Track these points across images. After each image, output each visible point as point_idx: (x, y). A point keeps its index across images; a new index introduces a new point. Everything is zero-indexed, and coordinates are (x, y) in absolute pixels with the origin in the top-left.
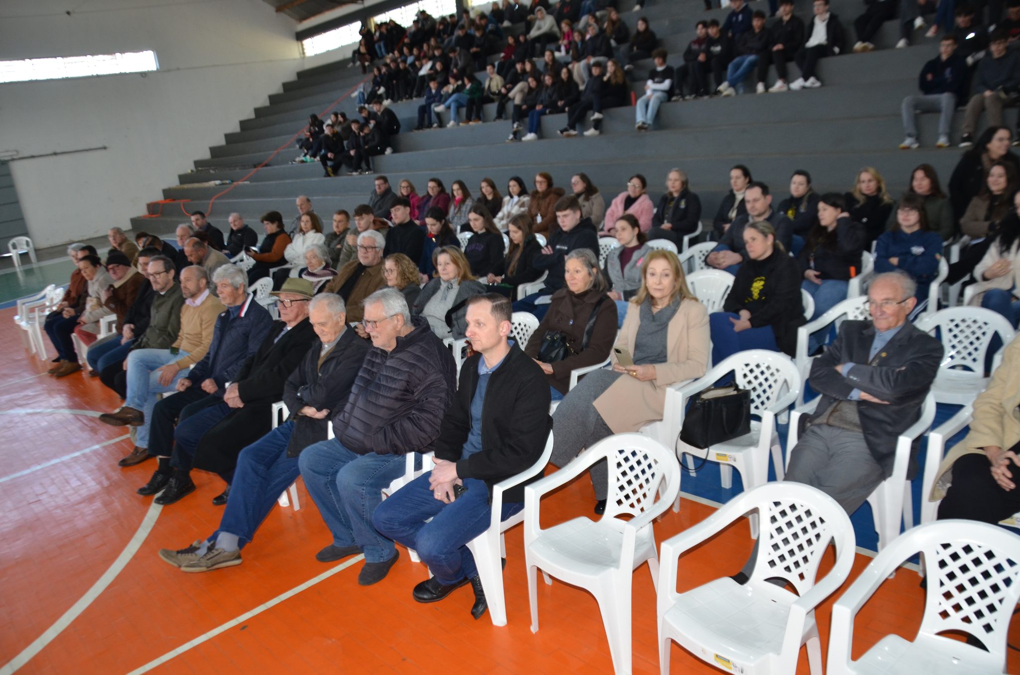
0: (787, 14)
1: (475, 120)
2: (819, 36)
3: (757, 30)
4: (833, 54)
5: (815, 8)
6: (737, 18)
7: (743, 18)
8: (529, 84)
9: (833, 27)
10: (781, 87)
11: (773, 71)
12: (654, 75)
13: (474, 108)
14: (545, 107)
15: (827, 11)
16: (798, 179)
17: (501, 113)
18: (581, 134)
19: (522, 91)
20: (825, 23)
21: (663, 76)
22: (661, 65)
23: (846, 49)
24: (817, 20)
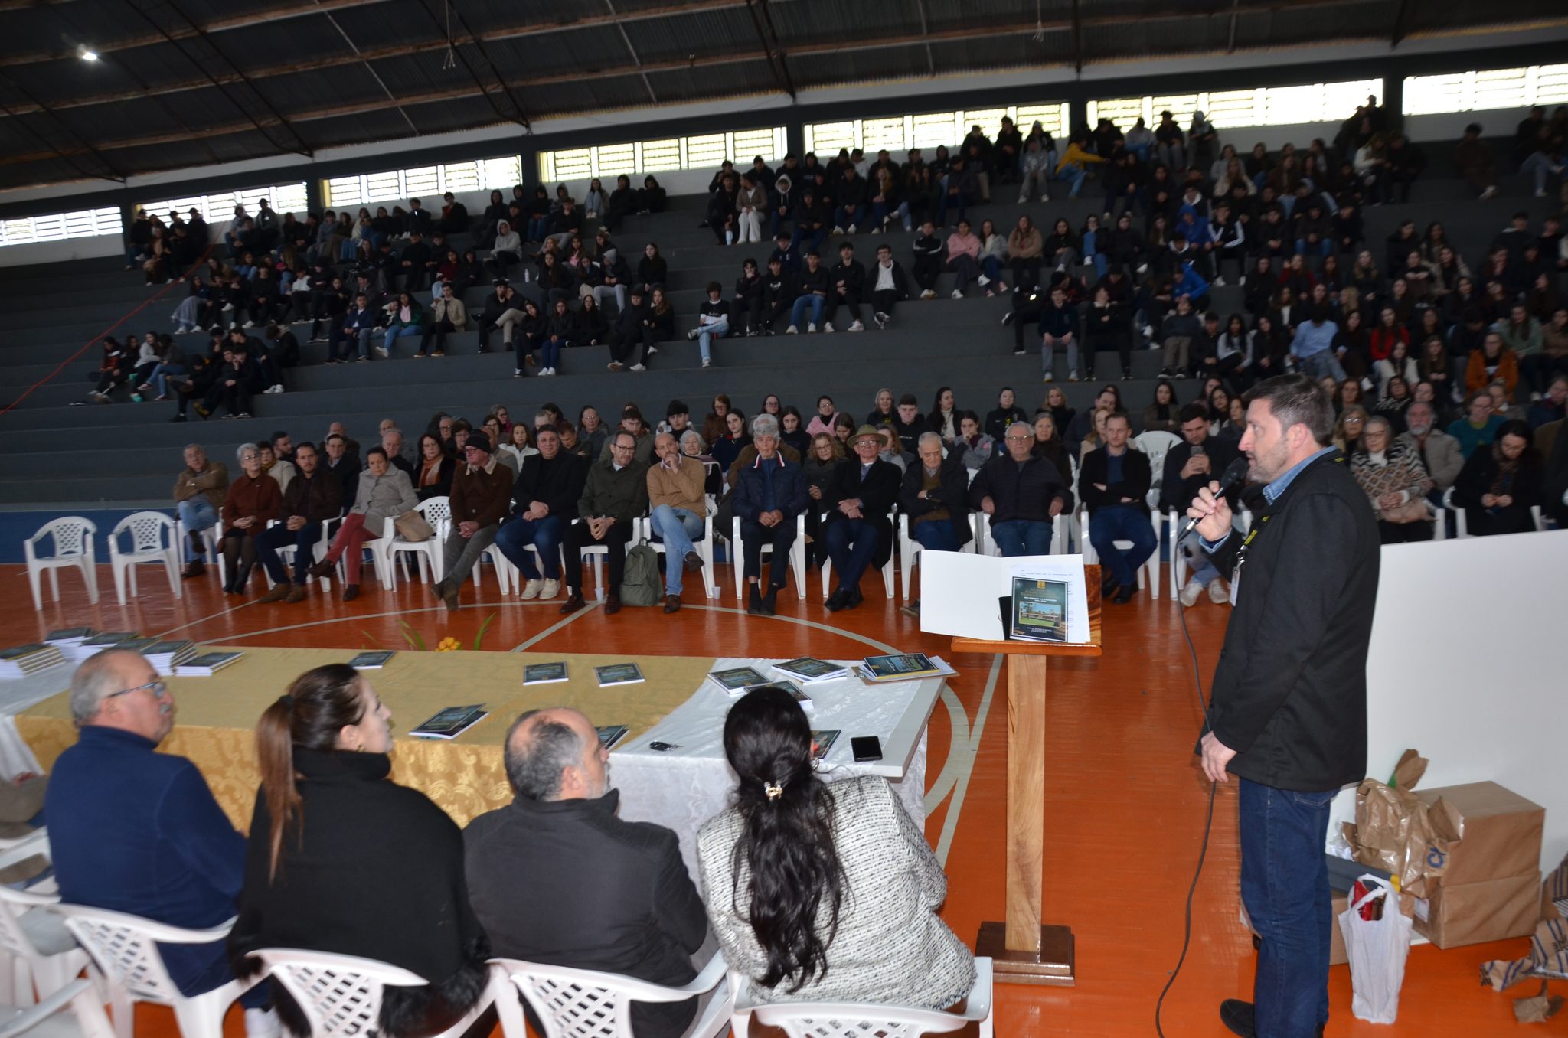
0: (848, 258)
1: (436, 352)
2: (885, 281)
3: (812, 270)
4: (905, 300)
5: (880, 256)
6: (784, 257)
7: (791, 257)
8: (526, 311)
9: (897, 274)
10: (859, 327)
11: (844, 311)
12: (708, 309)
13: (435, 338)
14: (562, 338)
15: (891, 258)
16: (1007, 393)
17: (485, 345)
18: (626, 369)
19: (511, 319)
20: (891, 268)
21: (717, 311)
22: (716, 299)
23: (915, 297)
24: (881, 266)
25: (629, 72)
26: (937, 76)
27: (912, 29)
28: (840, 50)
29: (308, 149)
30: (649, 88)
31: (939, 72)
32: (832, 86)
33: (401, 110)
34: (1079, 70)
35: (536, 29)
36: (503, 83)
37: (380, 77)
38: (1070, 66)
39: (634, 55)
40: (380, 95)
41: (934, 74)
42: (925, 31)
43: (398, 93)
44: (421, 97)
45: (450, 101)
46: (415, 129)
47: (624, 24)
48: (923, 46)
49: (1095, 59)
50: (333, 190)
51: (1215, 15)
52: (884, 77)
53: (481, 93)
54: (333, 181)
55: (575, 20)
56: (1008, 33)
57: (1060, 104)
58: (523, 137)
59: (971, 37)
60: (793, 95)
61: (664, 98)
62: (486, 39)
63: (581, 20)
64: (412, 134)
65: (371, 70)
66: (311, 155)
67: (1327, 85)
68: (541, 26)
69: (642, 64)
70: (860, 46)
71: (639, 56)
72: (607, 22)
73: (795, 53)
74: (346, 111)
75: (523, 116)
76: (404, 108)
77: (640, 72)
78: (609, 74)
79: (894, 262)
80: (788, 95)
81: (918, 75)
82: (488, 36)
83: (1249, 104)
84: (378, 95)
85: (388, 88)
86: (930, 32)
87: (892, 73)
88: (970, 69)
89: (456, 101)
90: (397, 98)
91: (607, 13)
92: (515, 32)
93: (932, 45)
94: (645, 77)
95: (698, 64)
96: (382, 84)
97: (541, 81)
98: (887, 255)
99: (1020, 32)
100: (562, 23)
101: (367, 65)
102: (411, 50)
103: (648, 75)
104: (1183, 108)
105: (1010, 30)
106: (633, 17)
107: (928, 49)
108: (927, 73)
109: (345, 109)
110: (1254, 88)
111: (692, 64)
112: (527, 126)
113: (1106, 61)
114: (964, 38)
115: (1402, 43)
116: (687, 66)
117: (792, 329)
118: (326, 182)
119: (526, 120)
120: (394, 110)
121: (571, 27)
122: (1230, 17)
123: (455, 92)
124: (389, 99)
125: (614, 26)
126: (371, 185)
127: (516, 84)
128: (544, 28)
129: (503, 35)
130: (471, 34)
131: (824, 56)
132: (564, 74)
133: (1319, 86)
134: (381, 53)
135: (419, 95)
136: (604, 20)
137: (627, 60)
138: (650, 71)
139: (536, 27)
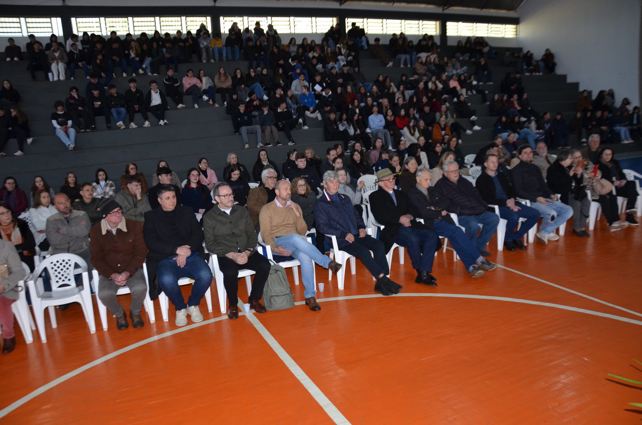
0: (134, 88)
2: (156, 100)
5: (152, 87)
10: (148, 124)
24: (152, 92)
79: (159, 90)
98: (156, 87)
104: (265, 22)
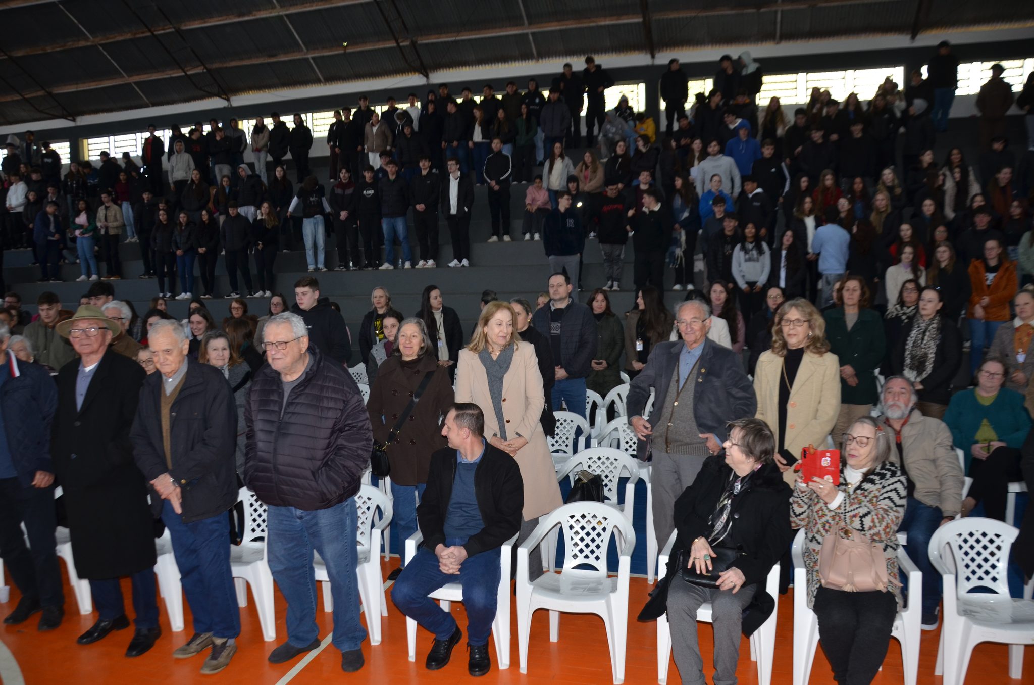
25: (297, 56)
26: (540, 60)
27: (515, 21)
28: (458, 38)
29: (72, 116)
30: (317, 70)
31: (542, 58)
32: (458, 69)
33: (134, 85)
34: (653, 57)
35: (220, 20)
36: (203, 64)
37: (111, 58)
38: (646, 53)
39: (301, 43)
40: (114, 74)
41: (538, 60)
42: (526, 22)
43: (130, 72)
44: (146, 76)
45: (168, 78)
46: (148, 102)
47: (287, 15)
48: (527, 34)
49: (667, 48)
50: (91, 147)
51: (763, 10)
52: (498, 62)
53: (183, 74)
54: (91, 141)
55: (249, 13)
56: (592, 24)
57: (638, 84)
58: (224, 108)
59: (564, 27)
60: (427, 76)
61: (330, 79)
62: (184, 28)
63: (254, 13)
64: (147, 106)
65: (105, 53)
66: (74, 120)
67: (857, 71)
68: (224, 17)
69: (308, 50)
70: (474, 35)
71: (304, 43)
72: (273, 14)
73: (423, 41)
74: (93, 86)
75: (225, 93)
76: (136, 83)
77: (306, 56)
78: (283, 58)
80: (421, 76)
81: (525, 60)
82: (185, 26)
83: (794, 85)
84: (112, 73)
85: (120, 67)
86: (530, 24)
87: (504, 59)
88: (566, 56)
89: (172, 78)
90: (129, 76)
91: (274, 7)
92: (205, 22)
93: (533, 34)
94: (312, 61)
95: (349, 50)
96: (116, 65)
97: (233, 64)
99: (602, 23)
100: (239, 16)
101: (101, 48)
102: (129, 36)
103: (313, 58)
105: (594, 22)
106: (293, 10)
107: (531, 37)
108: (532, 59)
109: (92, 84)
110: (797, 73)
111: (345, 50)
112: (228, 100)
113: (676, 49)
114: (558, 28)
115: (919, 37)
116: (341, 51)
117: (386, 266)
118: (85, 141)
119: (226, 95)
120: (129, 85)
121: (246, 18)
122: (776, 12)
123: (171, 72)
124: (123, 77)
125: (280, 18)
126: (117, 144)
127: (215, 66)
128: (226, 19)
129: (196, 25)
130: (171, 24)
131: (448, 42)
132: (250, 58)
133: (850, 72)
134: (108, 39)
135: (145, 74)
136: (271, 13)
137: (295, 47)
138: (316, 54)
139: (220, 18)
